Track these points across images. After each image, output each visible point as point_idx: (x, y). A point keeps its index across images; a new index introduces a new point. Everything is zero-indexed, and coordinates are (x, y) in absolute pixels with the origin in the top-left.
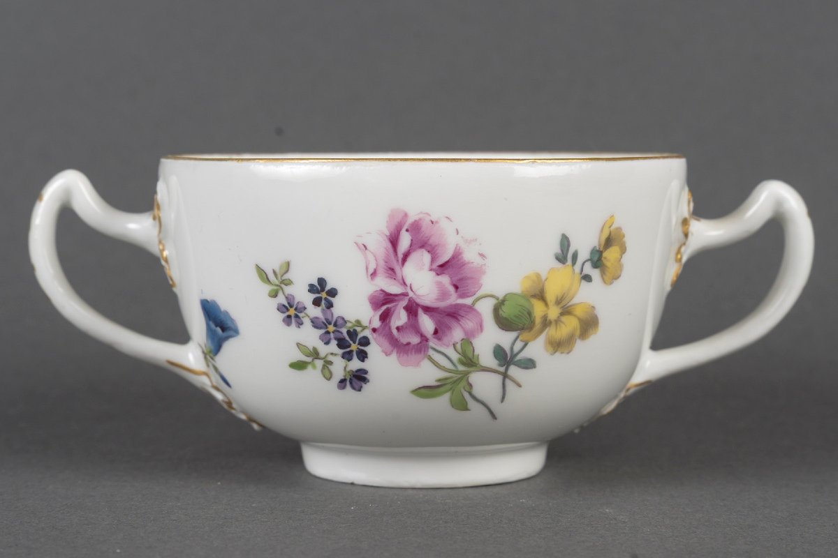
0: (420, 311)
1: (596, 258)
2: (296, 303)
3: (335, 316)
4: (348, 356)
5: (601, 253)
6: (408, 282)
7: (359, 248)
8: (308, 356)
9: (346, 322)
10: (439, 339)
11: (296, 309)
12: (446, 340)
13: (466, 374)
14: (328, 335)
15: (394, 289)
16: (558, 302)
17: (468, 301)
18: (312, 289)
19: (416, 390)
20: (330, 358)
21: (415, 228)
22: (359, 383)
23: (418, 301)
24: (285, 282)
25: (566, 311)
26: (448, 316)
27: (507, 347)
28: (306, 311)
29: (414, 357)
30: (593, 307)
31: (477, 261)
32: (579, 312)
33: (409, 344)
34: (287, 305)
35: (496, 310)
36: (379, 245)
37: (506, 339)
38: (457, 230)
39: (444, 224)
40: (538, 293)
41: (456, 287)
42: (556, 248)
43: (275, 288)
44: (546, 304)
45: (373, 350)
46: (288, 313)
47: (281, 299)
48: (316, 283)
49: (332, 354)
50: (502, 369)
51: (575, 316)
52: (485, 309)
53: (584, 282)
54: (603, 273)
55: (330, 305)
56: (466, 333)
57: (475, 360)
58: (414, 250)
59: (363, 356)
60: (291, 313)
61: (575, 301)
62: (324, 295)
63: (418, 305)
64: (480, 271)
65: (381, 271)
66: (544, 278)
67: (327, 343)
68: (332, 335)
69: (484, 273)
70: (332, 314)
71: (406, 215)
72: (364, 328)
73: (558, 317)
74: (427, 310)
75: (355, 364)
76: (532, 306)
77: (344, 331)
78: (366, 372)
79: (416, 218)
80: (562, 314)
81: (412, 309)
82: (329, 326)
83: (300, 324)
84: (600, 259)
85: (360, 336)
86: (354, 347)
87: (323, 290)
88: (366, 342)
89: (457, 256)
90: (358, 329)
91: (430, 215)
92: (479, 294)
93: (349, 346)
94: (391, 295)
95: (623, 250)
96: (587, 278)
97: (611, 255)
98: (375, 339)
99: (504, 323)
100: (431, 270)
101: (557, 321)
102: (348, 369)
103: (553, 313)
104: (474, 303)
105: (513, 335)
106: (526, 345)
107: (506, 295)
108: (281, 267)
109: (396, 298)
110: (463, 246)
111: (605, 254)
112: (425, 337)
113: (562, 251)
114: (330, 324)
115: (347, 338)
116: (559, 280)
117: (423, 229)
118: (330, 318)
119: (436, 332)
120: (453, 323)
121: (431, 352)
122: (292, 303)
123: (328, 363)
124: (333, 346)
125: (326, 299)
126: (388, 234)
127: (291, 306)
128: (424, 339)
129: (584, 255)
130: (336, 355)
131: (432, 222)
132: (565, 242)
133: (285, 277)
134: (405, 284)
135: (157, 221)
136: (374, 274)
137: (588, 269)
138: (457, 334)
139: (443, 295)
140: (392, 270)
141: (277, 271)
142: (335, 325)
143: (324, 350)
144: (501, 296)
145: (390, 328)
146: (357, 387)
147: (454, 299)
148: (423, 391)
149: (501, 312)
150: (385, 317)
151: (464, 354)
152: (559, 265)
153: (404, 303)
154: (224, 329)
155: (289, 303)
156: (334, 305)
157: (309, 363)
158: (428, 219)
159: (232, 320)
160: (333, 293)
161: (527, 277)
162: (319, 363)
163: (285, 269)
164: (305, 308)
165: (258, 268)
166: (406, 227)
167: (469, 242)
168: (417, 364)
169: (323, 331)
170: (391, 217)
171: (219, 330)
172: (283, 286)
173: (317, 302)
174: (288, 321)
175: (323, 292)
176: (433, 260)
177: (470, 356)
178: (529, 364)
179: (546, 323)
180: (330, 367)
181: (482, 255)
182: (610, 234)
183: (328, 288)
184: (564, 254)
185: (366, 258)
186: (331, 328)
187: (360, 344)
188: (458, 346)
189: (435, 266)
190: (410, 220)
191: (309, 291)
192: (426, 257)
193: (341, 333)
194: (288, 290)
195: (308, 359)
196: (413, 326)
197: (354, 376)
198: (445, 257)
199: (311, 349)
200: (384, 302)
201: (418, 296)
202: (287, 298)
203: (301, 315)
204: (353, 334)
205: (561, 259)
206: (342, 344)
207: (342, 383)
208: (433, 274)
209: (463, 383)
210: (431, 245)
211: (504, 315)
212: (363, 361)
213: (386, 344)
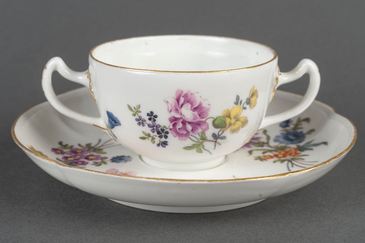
0: (187, 124)
1: (248, 101)
2: (142, 118)
3: (157, 124)
4: (161, 137)
5: (249, 99)
6: (183, 114)
7: (166, 102)
8: (147, 136)
9: (160, 126)
10: (193, 132)
11: (142, 121)
12: (195, 132)
13: (202, 143)
14: (153, 130)
15: (178, 116)
16: (235, 118)
17: (204, 120)
18: (148, 115)
19: (185, 148)
20: (154, 137)
21: (186, 96)
22: (164, 145)
23: (186, 120)
24: (138, 111)
25: (237, 120)
26: (196, 125)
27: (217, 133)
28: (146, 122)
29: (184, 138)
30: (247, 117)
31: (207, 106)
32: (242, 120)
33: (182, 134)
34: (139, 119)
35: (213, 122)
36: (172, 101)
37: (216, 131)
38: (200, 96)
39: (196, 95)
40: (228, 115)
41: (200, 115)
42: (235, 100)
43: (135, 113)
44: (231, 119)
45: (170, 135)
46: (139, 122)
47: (137, 117)
48: (150, 113)
49: (155, 136)
50: (215, 140)
51: (240, 121)
52: (210, 122)
53: (244, 110)
54: (250, 106)
55: (155, 121)
56: (203, 130)
57: (206, 138)
58: (185, 103)
59: (166, 137)
60: (140, 122)
61: (241, 116)
62: (152, 117)
63: (186, 121)
64: (208, 110)
65: (173, 110)
66: (230, 110)
67: (153, 132)
68: (155, 130)
69: (210, 110)
70: (155, 123)
71: (182, 92)
72: (167, 128)
73: (235, 122)
74: (189, 123)
75: (163, 139)
76: (226, 120)
77: (160, 129)
78: (167, 142)
79: (186, 92)
80: (236, 121)
81: (184, 123)
82: (154, 127)
83: (144, 125)
84: (249, 101)
85: (165, 131)
86: (163, 134)
87: (152, 115)
88: (167, 133)
89: (200, 105)
90: (165, 129)
91: (190, 91)
92: (207, 117)
93: (161, 134)
94: (177, 118)
95: (257, 97)
96: (245, 108)
97: (253, 99)
98: (171, 132)
99: (216, 126)
100: (191, 110)
101: (234, 124)
102: (161, 141)
103: (233, 121)
104: (206, 120)
105: (219, 130)
106: (223, 132)
107: (217, 117)
108: (137, 106)
109: (179, 119)
110: (202, 101)
111: (251, 100)
112: (188, 131)
113: (237, 101)
114: (154, 126)
115: (161, 131)
116: (235, 110)
117: (188, 96)
118: (154, 124)
119: (192, 130)
120: (198, 127)
121: (190, 136)
122: (141, 118)
123: (153, 139)
124: (156, 133)
125: (153, 118)
126: (176, 98)
127: (141, 120)
128: (188, 132)
129: (244, 101)
130: (156, 136)
131: (192, 94)
132: (238, 98)
133: (138, 110)
134: (181, 114)
135: (89, 78)
136: (171, 111)
137: (245, 105)
138: (200, 130)
139: (195, 118)
140: (177, 110)
141: (136, 108)
142: (156, 127)
143: (152, 134)
144: (215, 117)
145: (176, 129)
146: (164, 146)
147: (199, 119)
148: (187, 148)
149: (215, 123)
150: (174, 125)
151: (202, 136)
152: (235, 105)
153: (181, 120)
154: (115, 122)
155: (140, 119)
156: (156, 120)
157: (147, 138)
158: (190, 93)
159: (118, 120)
160: (156, 116)
161: (225, 111)
162: (150, 138)
163: (138, 108)
164: (146, 121)
165: (128, 105)
166: (182, 96)
167: (205, 100)
168: (185, 140)
169: (152, 128)
170: (177, 92)
171: (113, 122)
172: (137, 112)
173: (150, 119)
174: (139, 124)
175: (152, 116)
176: (192, 106)
177: (204, 137)
178: (224, 138)
179: (230, 124)
180: (154, 140)
181: (209, 105)
182: (253, 93)
183: (154, 115)
184: (238, 102)
185: (168, 105)
186: (155, 128)
187: (165, 133)
188: (200, 134)
189: (192, 109)
190: (184, 93)
191: (147, 115)
192: (189, 106)
193: (159, 130)
194: (139, 114)
195: (147, 137)
196: (184, 128)
197: (163, 143)
198: (196, 106)
199: (148, 134)
200: (174, 120)
201: (186, 119)
202: (139, 117)
203: (144, 123)
204: (163, 130)
205: (236, 103)
206: (158, 133)
207: (158, 145)
208: (192, 111)
209: (201, 145)
210: (191, 102)
211: (216, 124)
212: (166, 139)
213: (175, 134)
